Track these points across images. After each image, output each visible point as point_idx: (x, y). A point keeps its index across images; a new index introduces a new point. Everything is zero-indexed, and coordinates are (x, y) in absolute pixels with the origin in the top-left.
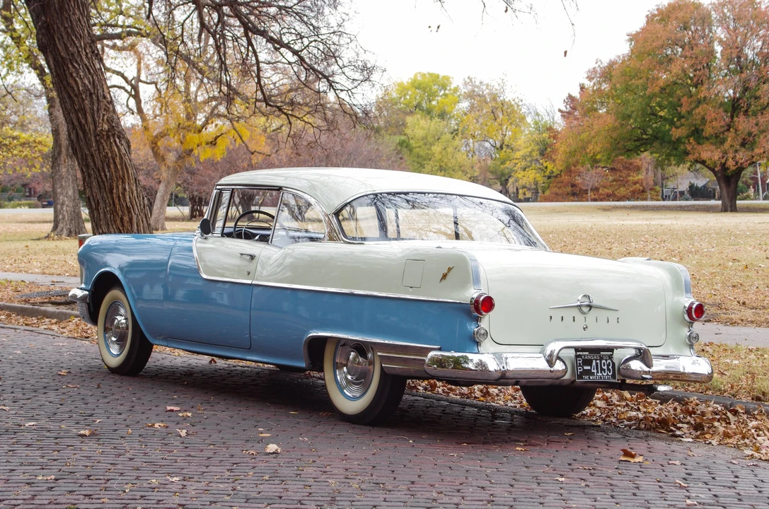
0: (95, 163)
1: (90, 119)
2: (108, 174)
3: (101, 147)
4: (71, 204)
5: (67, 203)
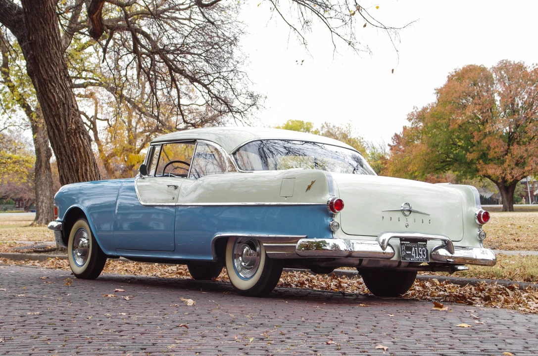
0: (66, 152)
1: (63, 121)
2: (75, 159)
3: (71, 141)
4: (48, 202)
5: (45, 201)
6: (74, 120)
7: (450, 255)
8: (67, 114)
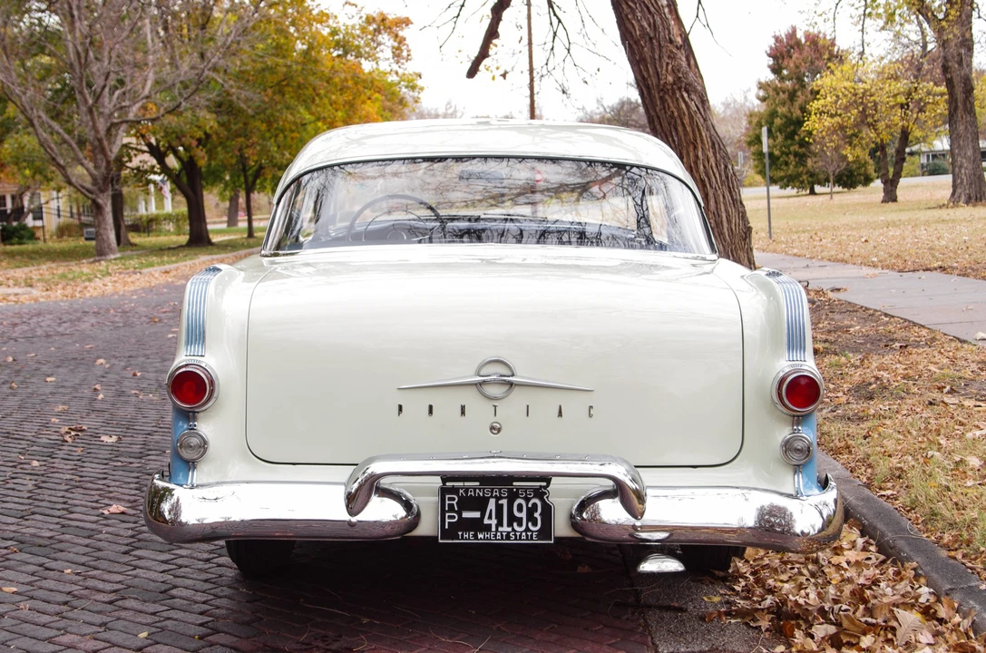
2: (676, 139)
3: (666, 106)
4: (970, 167)
5: (965, 165)
6: (670, 67)
7: (632, 521)
8: (657, 57)
